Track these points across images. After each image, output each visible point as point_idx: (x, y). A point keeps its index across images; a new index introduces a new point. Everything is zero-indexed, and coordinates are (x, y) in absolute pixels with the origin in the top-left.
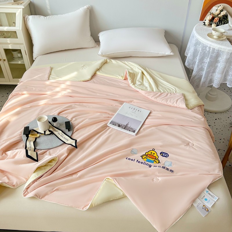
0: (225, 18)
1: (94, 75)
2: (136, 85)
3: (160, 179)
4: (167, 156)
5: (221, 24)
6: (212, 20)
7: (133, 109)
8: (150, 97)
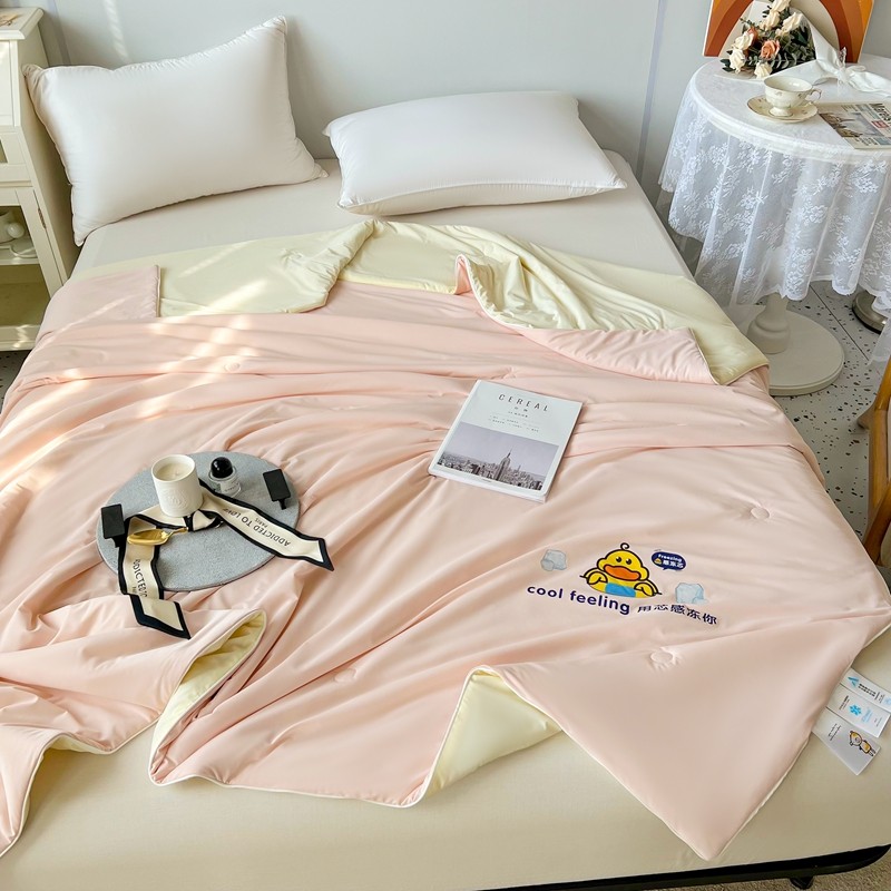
0: (801, 38)
1: (336, 286)
2: (506, 311)
3: (674, 652)
4: (680, 565)
5: (788, 62)
6: (753, 50)
7: (514, 400)
8: (569, 352)
